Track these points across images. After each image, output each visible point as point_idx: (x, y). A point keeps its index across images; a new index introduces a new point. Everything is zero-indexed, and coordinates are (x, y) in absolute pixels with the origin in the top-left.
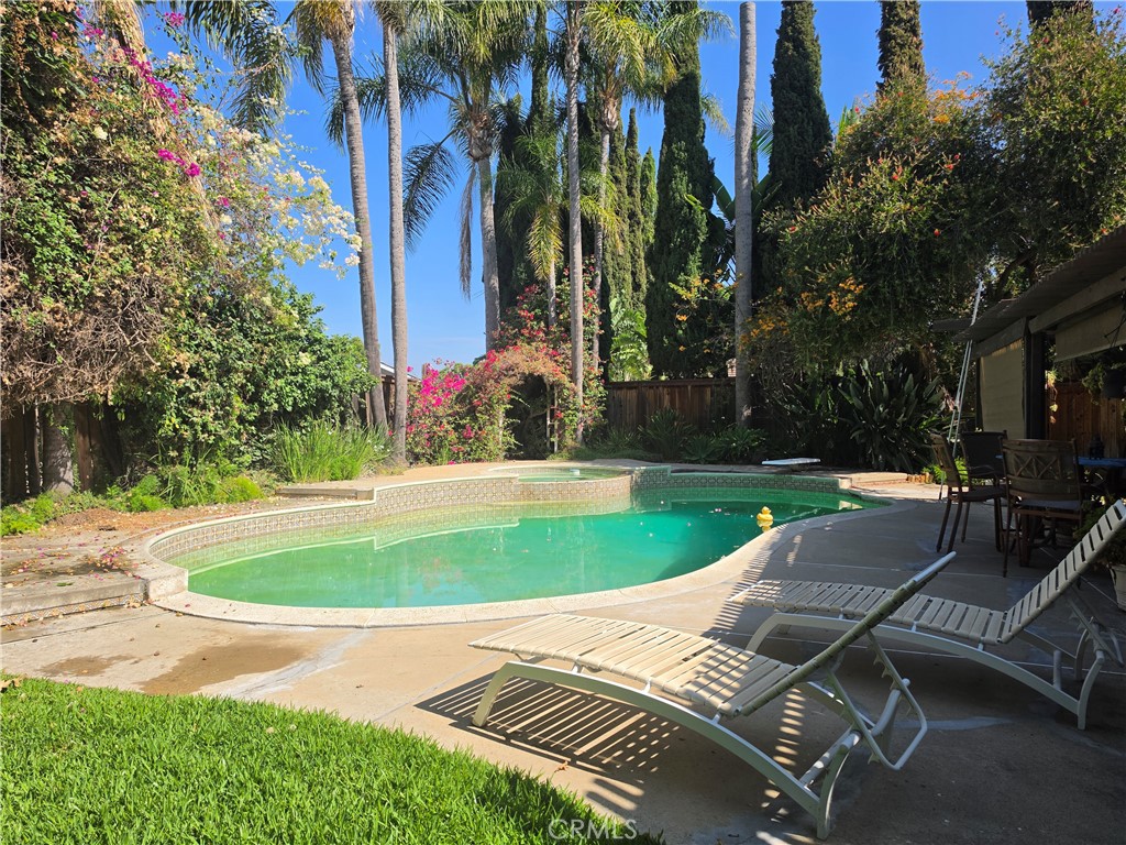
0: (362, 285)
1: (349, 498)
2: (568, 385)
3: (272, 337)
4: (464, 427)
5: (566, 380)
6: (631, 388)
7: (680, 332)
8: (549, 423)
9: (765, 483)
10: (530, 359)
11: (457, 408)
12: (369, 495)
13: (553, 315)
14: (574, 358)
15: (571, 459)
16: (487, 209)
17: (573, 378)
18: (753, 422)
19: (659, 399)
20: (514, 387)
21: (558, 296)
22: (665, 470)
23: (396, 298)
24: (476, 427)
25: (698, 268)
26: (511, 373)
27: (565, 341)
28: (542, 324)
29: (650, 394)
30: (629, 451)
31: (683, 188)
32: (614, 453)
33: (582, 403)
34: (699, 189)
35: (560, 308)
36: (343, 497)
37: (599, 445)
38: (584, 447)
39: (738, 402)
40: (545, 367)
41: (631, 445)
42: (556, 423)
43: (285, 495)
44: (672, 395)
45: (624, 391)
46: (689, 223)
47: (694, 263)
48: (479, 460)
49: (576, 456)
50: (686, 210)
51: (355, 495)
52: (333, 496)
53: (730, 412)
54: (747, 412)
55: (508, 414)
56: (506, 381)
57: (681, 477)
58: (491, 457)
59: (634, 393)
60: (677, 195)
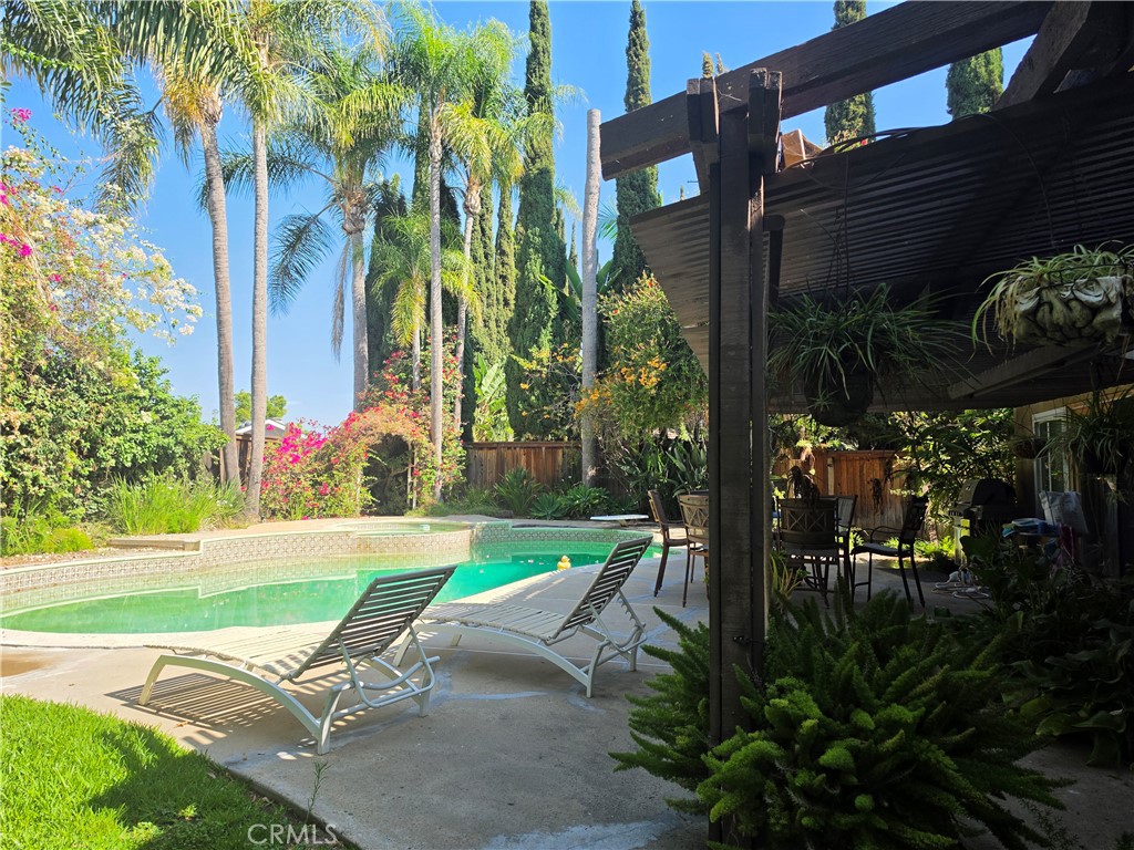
0: (220, 348)
1: (177, 549)
2: (427, 444)
3: (109, 397)
4: (320, 484)
5: (424, 440)
6: (491, 449)
7: (533, 398)
8: (409, 480)
9: (596, 537)
10: (392, 420)
11: (315, 465)
12: (196, 546)
13: (417, 379)
14: (433, 420)
15: (426, 515)
16: (358, 279)
17: (431, 438)
18: (598, 482)
19: (516, 460)
20: (372, 447)
21: (423, 362)
22: (507, 525)
23: (256, 360)
24: (332, 484)
25: (550, 341)
26: (370, 432)
27: (427, 403)
28: (406, 387)
29: (508, 454)
30: (482, 508)
31: (536, 269)
32: (467, 510)
33: (440, 461)
34: (551, 271)
35: (424, 372)
36: (171, 549)
37: (455, 500)
38: (440, 504)
39: (584, 462)
40: (404, 428)
41: (486, 502)
42: (415, 481)
43: (117, 546)
44: (528, 456)
45: (485, 451)
46: (541, 300)
47: (546, 336)
48: (334, 516)
49: (433, 512)
50: (539, 288)
51: (183, 546)
52: (162, 548)
53: (577, 472)
54: (591, 472)
55: (366, 472)
56: (364, 440)
57: (522, 532)
58: (347, 514)
59: (494, 452)
60: (531, 275)
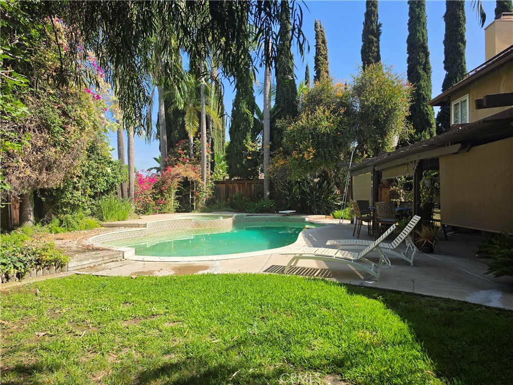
0: (118, 138)
2: (201, 182)
4: (158, 199)
5: (200, 180)
6: (222, 184)
7: (244, 162)
8: (190, 197)
10: (184, 170)
11: (154, 191)
13: (192, 153)
14: (203, 172)
15: (202, 212)
16: (162, 107)
17: (202, 178)
18: (270, 197)
19: (234, 189)
20: (180, 182)
21: (194, 145)
22: (244, 215)
23: (130, 143)
24: (164, 199)
25: (250, 138)
26: (178, 176)
27: (198, 164)
28: (188, 157)
29: (231, 186)
30: (225, 209)
31: (244, 106)
32: (219, 209)
33: (205, 190)
34: (250, 108)
35: (195, 150)
36: (133, 227)
37: (212, 206)
38: (206, 207)
39: (265, 189)
40: (191, 175)
41: (226, 206)
42: (195, 198)
43: (106, 227)
44: (239, 186)
45: (220, 184)
46: (247, 120)
47: (249, 136)
48: (164, 213)
50: (246, 115)
51: (139, 226)
52: (128, 227)
53: (262, 193)
54: (268, 194)
55: (177, 194)
56: (176, 180)
57: (250, 218)
58: (169, 211)
59: (224, 185)
60: (242, 109)
